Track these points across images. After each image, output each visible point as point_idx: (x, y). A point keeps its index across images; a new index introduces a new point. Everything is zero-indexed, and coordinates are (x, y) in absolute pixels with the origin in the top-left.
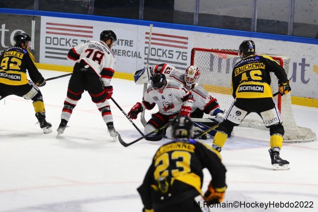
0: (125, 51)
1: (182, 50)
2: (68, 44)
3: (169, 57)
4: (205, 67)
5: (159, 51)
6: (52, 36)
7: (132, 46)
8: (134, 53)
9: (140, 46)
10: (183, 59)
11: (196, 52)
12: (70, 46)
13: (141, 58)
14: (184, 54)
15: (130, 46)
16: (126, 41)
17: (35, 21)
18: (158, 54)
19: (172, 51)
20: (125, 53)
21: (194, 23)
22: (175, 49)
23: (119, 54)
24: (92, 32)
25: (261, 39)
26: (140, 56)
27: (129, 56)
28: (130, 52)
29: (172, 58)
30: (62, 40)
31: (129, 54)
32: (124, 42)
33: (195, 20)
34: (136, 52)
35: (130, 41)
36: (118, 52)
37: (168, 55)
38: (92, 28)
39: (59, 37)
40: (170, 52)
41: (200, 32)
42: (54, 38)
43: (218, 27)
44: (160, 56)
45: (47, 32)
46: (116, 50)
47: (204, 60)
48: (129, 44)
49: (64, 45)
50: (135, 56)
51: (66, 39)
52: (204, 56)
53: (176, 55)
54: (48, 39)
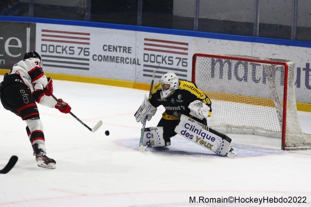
0: (123, 58)
1: (182, 56)
2: (64, 51)
3: (169, 64)
4: (207, 73)
5: (158, 57)
6: (48, 43)
7: (131, 53)
8: (132, 60)
9: (138, 52)
10: (183, 66)
11: (198, 58)
12: (67, 53)
13: (140, 65)
14: (184, 61)
15: (129, 52)
16: (124, 47)
17: (30, 29)
18: (158, 61)
19: (172, 57)
20: (123, 60)
21: (194, 29)
22: (175, 56)
23: (118, 61)
24: (88, 39)
25: (264, 44)
26: (139, 63)
27: (128, 63)
28: (128, 59)
29: (172, 64)
30: (58, 48)
31: (128, 61)
32: (122, 49)
33: (195, 25)
34: (134, 59)
35: (129, 48)
36: (117, 60)
37: (168, 62)
38: (89, 34)
39: (55, 44)
40: (170, 59)
41: (201, 38)
42: (50, 45)
43: (219, 32)
44: (160, 63)
45: (43, 40)
46: (114, 57)
47: (206, 66)
48: (127, 50)
49: (60, 53)
50: (133, 63)
51: (63, 47)
52: (205, 62)
53: (176, 61)
54: (43, 46)
